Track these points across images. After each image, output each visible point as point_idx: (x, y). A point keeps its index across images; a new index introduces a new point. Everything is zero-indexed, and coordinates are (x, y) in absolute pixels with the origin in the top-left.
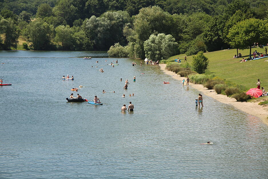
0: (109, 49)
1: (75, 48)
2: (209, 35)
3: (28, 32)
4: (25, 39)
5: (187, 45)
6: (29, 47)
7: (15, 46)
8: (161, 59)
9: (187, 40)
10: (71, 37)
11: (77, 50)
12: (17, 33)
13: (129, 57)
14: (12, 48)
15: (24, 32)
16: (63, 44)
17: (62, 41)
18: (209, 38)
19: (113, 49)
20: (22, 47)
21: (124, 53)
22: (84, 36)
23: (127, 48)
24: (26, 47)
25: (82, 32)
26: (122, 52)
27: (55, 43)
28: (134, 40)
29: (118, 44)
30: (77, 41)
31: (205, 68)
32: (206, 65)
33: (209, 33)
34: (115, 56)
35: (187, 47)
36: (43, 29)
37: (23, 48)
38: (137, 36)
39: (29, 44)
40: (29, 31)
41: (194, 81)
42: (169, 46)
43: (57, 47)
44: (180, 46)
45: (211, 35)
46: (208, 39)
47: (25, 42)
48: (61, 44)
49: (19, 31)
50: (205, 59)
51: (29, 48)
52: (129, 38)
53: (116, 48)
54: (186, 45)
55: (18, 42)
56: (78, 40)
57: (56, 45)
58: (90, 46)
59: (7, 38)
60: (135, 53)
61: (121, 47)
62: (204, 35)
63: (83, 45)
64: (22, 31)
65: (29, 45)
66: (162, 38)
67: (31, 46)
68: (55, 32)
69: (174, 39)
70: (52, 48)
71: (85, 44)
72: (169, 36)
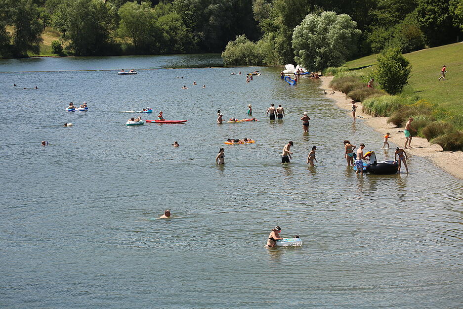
0: (224, 49)
1: (160, 48)
2: (431, 10)
3: (61, 18)
4: (57, 33)
5: (386, 34)
6: (64, 51)
7: (37, 50)
8: (327, 67)
9: (386, 24)
10: (151, 26)
11: (164, 54)
12: (41, 21)
13: (265, 64)
14: (30, 54)
15: (55, 18)
16: (135, 41)
17: (133, 34)
18: (429, 19)
19: (232, 49)
20: (51, 50)
21: (257, 57)
22: (178, 24)
23: (261, 46)
24: (58, 51)
25: (174, 15)
26: (251, 54)
27: (118, 40)
28: (275, 29)
29: (241, 37)
30: (165, 34)
31: (404, 82)
32: (406, 75)
33: (428, 8)
34: (238, 62)
35: (385, 39)
36: (93, 12)
37: (52, 53)
38: (279, 20)
39: (66, 44)
40: (65, 17)
41: (374, 111)
42: (343, 37)
43: (124, 47)
44: (371, 37)
45: (434, 12)
46: (427, 21)
47: (57, 39)
48: (130, 41)
49: (46, 18)
50: (404, 63)
51: (65, 53)
52: (264, 23)
53: (239, 46)
54: (384, 35)
55: (41, 40)
56: (167, 32)
57: (120, 45)
58: (190, 43)
59: (19, 33)
60: (276, 54)
61: (249, 43)
62: (419, 12)
63: (175, 41)
64: (52, 16)
65: (64, 47)
66: (330, 21)
67: (68, 48)
68: (118, 17)
69: (355, 23)
70: (112, 51)
71: (181, 39)
72: (343, 17)
